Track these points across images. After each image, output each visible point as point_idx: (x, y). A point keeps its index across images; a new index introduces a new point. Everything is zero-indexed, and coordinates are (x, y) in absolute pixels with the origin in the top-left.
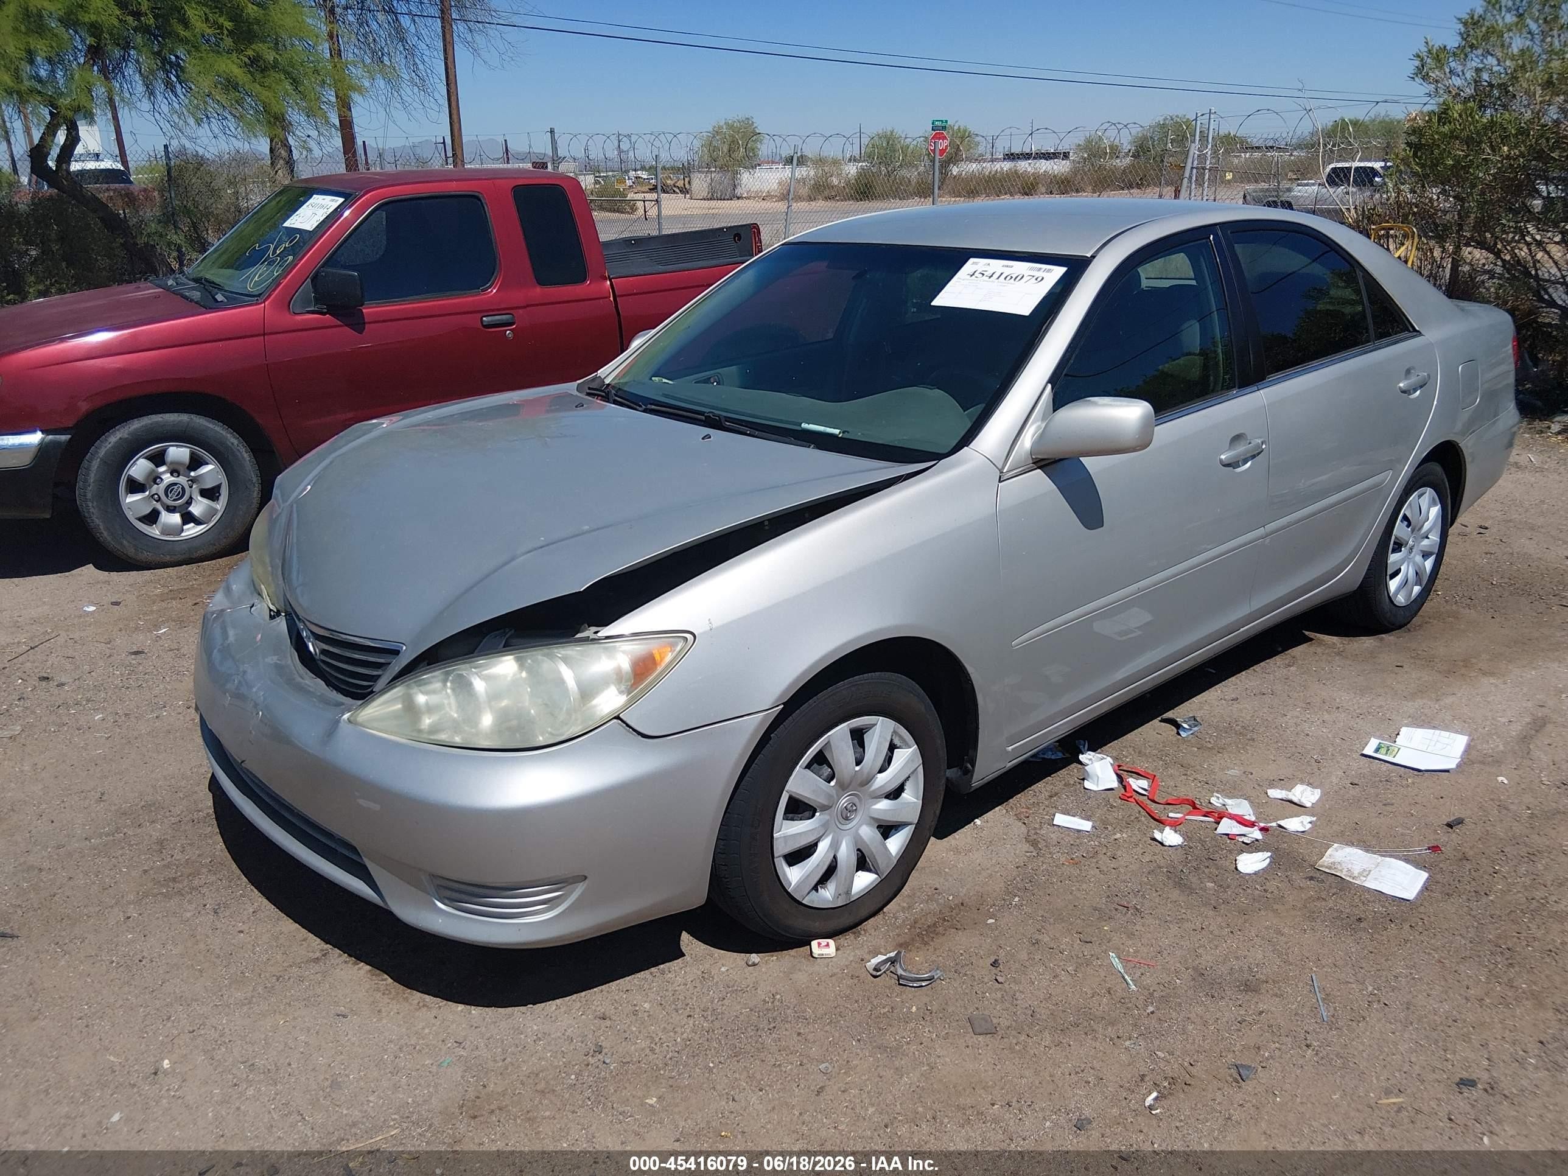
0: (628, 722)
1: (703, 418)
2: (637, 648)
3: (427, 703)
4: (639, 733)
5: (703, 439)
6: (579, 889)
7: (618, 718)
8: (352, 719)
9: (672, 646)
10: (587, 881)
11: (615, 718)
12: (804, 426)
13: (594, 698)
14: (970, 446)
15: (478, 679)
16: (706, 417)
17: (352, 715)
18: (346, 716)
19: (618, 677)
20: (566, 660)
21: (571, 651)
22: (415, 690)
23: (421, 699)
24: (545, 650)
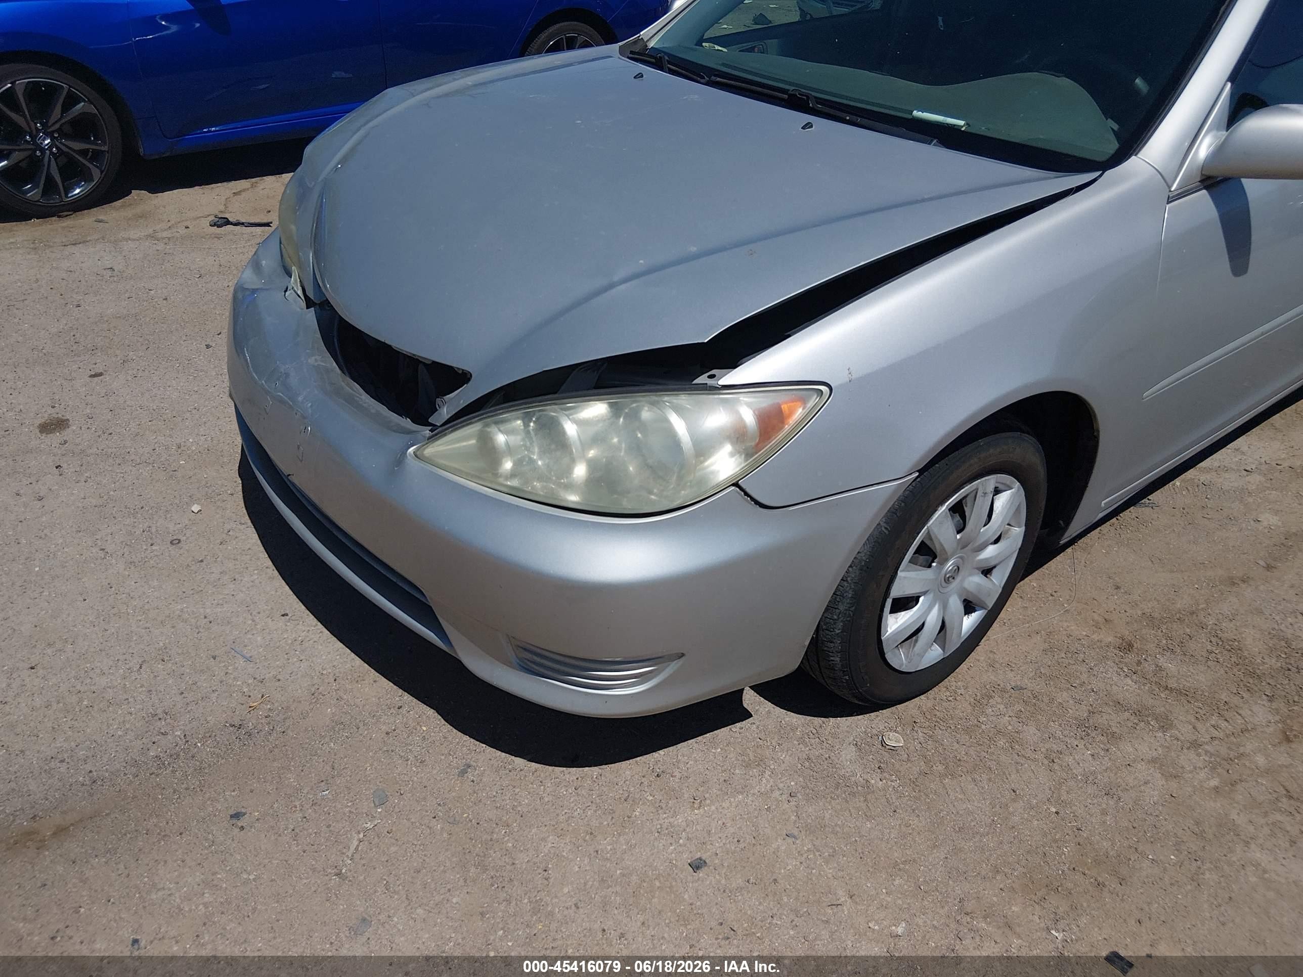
0: (748, 490)
1: (786, 96)
2: (764, 400)
3: (507, 443)
4: (757, 503)
5: (803, 128)
6: (672, 668)
7: (736, 485)
8: (418, 453)
9: (804, 401)
10: (683, 658)
11: (733, 485)
12: (916, 113)
13: (709, 457)
14: (1139, 155)
15: (569, 422)
16: (790, 95)
17: (418, 449)
18: (411, 450)
19: (738, 436)
20: (678, 410)
21: (683, 399)
22: (493, 429)
23: (501, 439)
24: (653, 398)
